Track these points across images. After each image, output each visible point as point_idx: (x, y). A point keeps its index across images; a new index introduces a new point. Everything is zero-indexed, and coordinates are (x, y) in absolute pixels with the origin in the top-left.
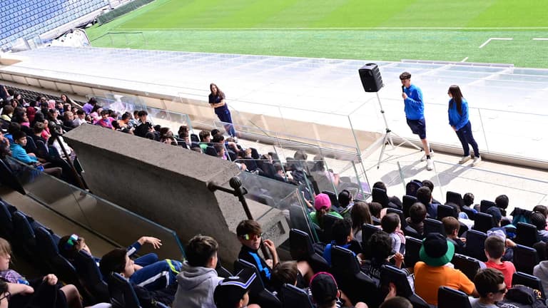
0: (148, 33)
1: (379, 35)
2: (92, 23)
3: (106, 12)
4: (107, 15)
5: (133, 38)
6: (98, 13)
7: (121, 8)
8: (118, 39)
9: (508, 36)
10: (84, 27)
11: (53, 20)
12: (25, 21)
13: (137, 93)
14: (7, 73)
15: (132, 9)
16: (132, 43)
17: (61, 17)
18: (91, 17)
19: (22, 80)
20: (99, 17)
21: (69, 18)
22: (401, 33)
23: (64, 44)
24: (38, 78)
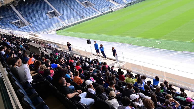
0: (70, 33)
1: (117, 37)
2: (59, 29)
3: (63, 27)
4: (63, 28)
5: (67, 33)
6: (61, 27)
7: (66, 26)
8: (63, 33)
9: (142, 40)
10: (57, 30)
11: (51, 28)
12: (44, 28)
13: (58, 44)
14: (36, 38)
15: (69, 27)
16: (66, 35)
17: (52, 27)
18: (59, 28)
19: (38, 40)
20: (61, 28)
21: (54, 28)
22: (122, 37)
23: (51, 33)
24: (41, 40)
